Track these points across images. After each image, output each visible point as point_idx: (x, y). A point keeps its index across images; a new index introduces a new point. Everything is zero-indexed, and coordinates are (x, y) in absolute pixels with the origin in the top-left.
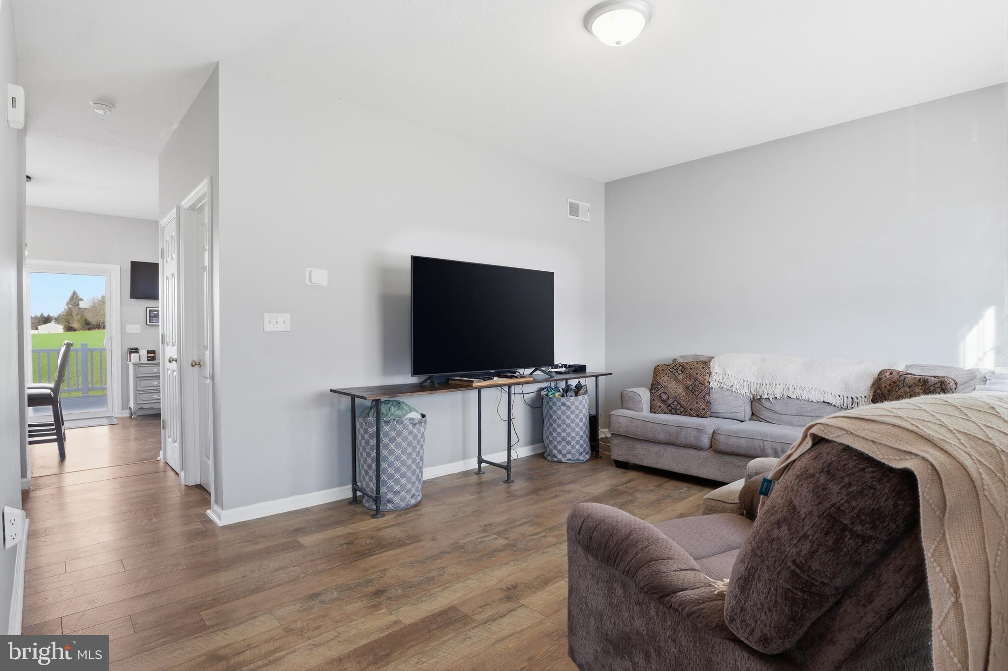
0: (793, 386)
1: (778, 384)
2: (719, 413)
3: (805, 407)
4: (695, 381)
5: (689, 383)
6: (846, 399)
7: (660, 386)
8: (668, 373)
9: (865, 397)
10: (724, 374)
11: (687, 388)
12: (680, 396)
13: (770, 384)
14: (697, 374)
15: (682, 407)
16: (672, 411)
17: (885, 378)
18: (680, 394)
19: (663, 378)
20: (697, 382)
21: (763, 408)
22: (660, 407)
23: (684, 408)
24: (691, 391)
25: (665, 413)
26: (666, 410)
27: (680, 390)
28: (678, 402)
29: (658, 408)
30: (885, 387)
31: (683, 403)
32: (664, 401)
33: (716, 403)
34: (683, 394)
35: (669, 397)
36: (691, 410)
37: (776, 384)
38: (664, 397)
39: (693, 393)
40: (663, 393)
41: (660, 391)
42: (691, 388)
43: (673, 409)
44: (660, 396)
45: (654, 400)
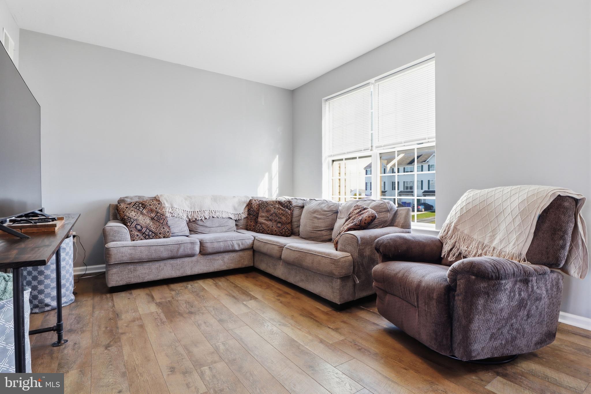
0: (214, 211)
1: (205, 210)
2: (175, 233)
3: (221, 222)
4: (157, 213)
5: (153, 215)
6: (235, 215)
7: (133, 220)
8: (133, 209)
9: (243, 213)
10: (172, 207)
11: (152, 219)
12: (150, 225)
13: (200, 211)
14: (156, 208)
15: (153, 233)
16: (147, 237)
17: (254, 203)
18: (149, 224)
19: (131, 214)
20: (159, 214)
21: (198, 226)
22: (138, 235)
23: (155, 234)
24: (157, 221)
25: (141, 239)
26: (142, 237)
27: (148, 221)
28: (149, 230)
29: (136, 237)
30: (255, 207)
31: (153, 230)
32: (139, 231)
33: (172, 227)
34: (151, 223)
35: (142, 227)
36: (160, 234)
37: (204, 211)
38: (139, 227)
39: (159, 222)
40: (136, 224)
41: (133, 224)
42: (155, 218)
43: (147, 235)
44: (136, 228)
45: (131, 231)
